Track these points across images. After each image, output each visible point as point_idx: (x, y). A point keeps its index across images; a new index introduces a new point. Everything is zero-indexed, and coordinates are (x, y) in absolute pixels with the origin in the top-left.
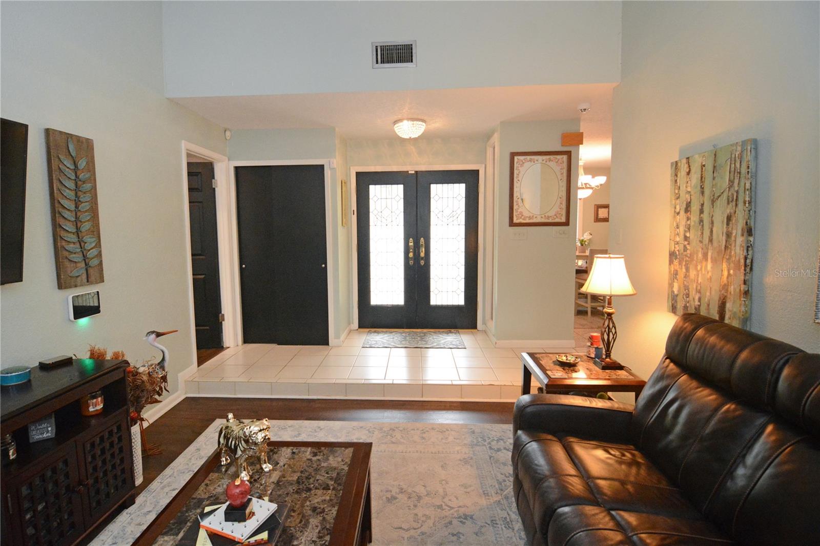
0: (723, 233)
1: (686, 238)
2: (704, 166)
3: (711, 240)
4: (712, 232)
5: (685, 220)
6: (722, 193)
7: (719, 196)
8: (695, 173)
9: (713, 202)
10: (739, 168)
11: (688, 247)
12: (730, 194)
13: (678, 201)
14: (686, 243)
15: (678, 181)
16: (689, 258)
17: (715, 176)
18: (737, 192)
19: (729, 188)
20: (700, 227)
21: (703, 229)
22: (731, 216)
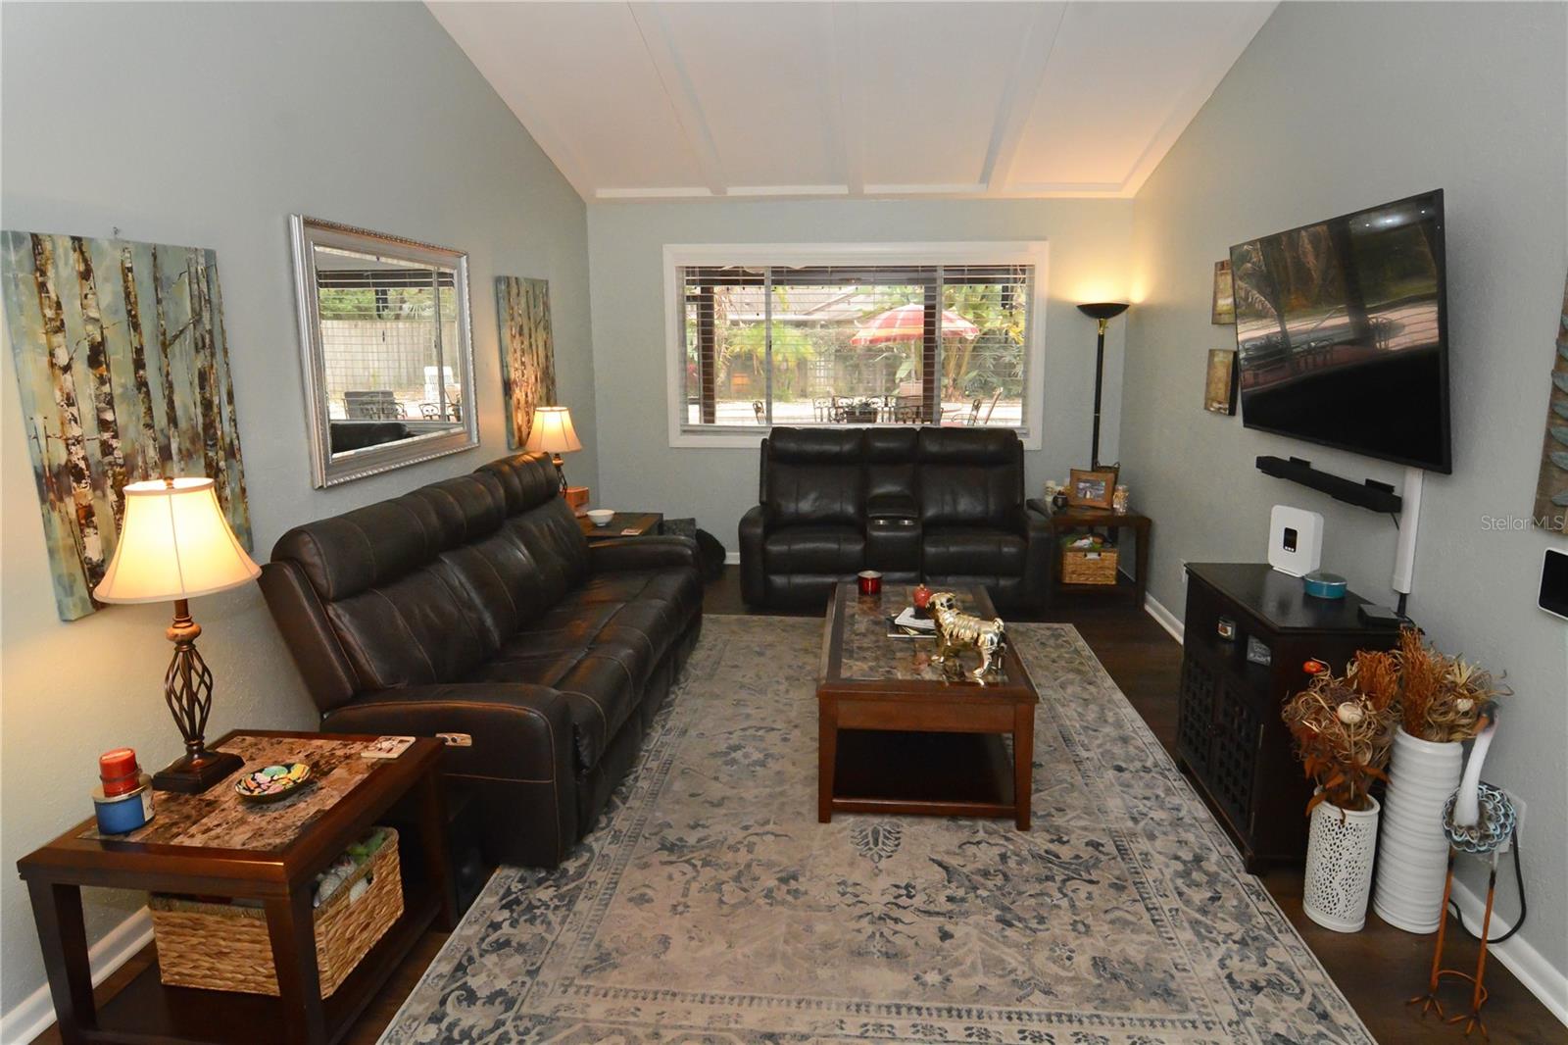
0: (195, 404)
1: (104, 425)
2: (130, 270)
3: (173, 420)
4: (171, 404)
5: (93, 383)
6: (181, 332)
7: (176, 337)
8: (106, 280)
9: (165, 347)
10: (206, 290)
11: (114, 443)
12: (198, 335)
13: (58, 339)
14: (106, 436)
15: (50, 286)
16: (121, 466)
17: (160, 296)
18: (210, 332)
19: (194, 326)
20: (141, 396)
21: (150, 401)
22: (205, 372)
